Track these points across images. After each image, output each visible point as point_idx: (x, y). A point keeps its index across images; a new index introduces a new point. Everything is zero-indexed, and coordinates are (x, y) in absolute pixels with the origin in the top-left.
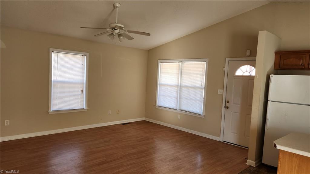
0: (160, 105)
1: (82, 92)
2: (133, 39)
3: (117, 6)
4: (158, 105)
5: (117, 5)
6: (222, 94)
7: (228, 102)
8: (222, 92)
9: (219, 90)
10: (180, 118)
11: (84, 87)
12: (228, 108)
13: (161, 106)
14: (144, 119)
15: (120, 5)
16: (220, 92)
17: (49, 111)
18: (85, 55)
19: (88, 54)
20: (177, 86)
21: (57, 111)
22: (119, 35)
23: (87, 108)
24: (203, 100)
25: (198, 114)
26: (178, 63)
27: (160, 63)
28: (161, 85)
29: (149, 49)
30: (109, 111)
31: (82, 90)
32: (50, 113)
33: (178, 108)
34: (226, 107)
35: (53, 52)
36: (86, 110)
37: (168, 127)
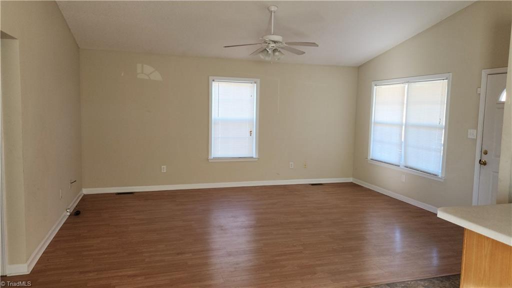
0: (374, 158)
1: (251, 134)
2: (304, 53)
3: (272, 10)
4: (371, 158)
5: (273, 8)
6: (475, 138)
7: (486, 153)
8: (475, 135)
9: (469, 130)
10: (404, 181)
11: (253, 127)
12: (485, 164)
13: (376, 159)
14: (350, 180)
15: (276, 8)
16: (472, 134)
17: (209, 157)
18: (255, 83)
19: (258, 81)
20: (401, 126)
21: (219, 158)
22: (275, 51)
23: (257, 157)
24: (442, 147)
25: (434, 175)
26: (402, 85)
27: (375, 87)
28: (375, 123)
29: (359, 65)
30: (291, 163)
31: (251, 132)
32: (210, 161)
33: (402, 163)
34: (483, 163)
35: (213, 81)
36: (257, 160)
37: (386, 195)
